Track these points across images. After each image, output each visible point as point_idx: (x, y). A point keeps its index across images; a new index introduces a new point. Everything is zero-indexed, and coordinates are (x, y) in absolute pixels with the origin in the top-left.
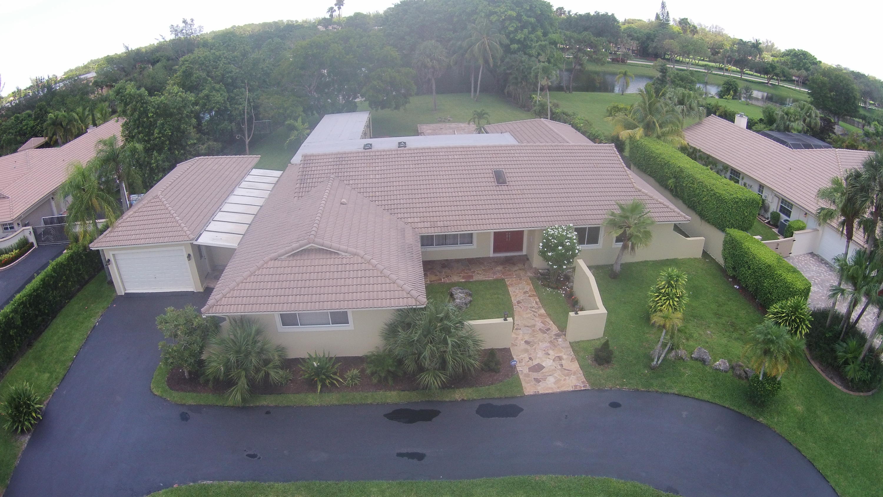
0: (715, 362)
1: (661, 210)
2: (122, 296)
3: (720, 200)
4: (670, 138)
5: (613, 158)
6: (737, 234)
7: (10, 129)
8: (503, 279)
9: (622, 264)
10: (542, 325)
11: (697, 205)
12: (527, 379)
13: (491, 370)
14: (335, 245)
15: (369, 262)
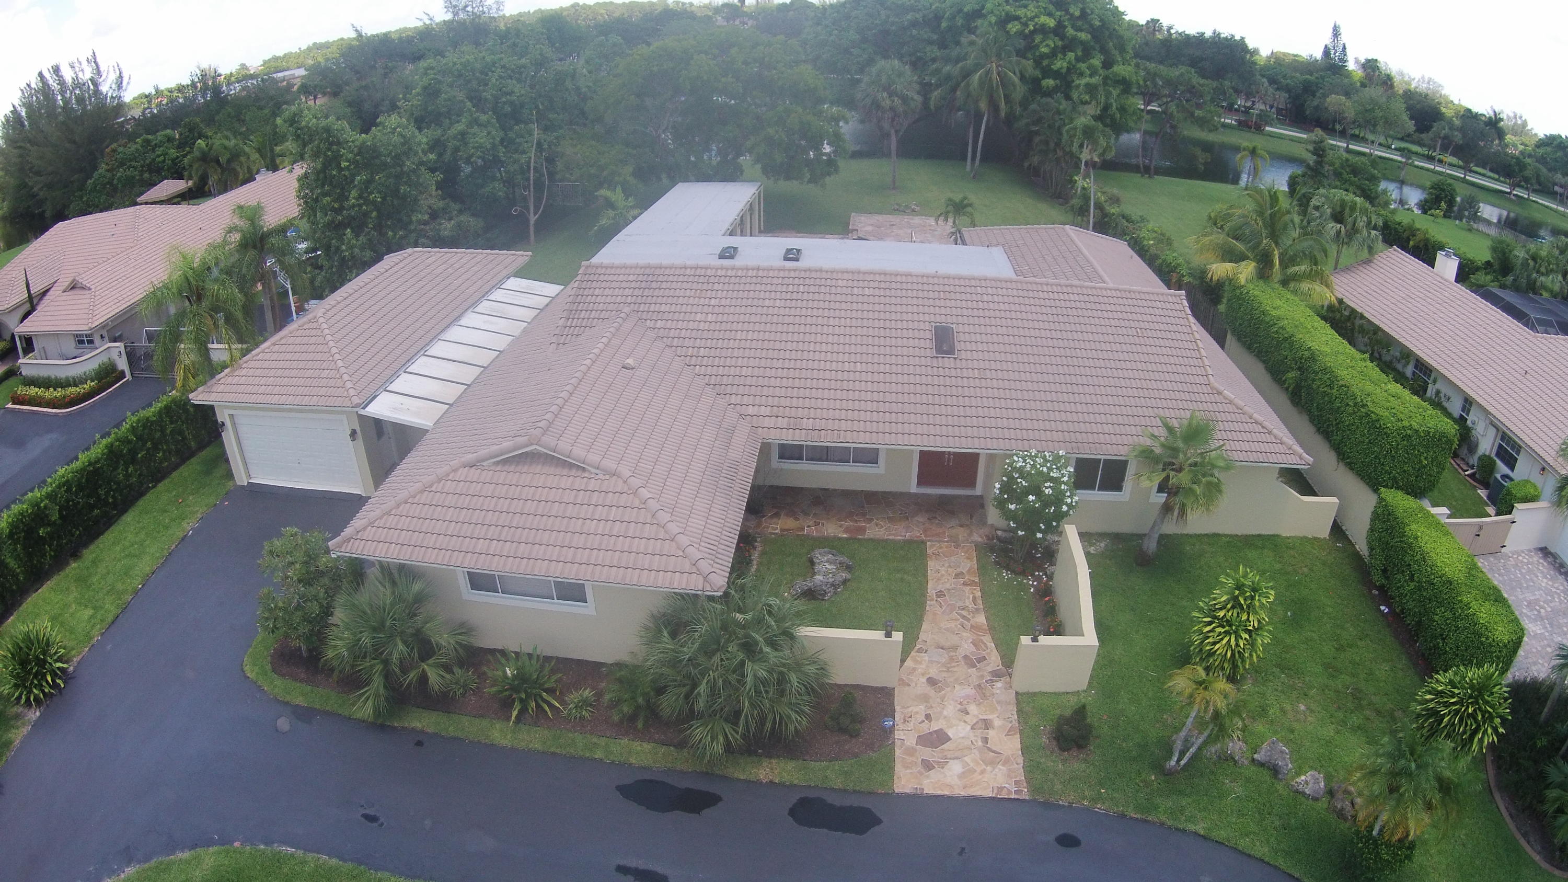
0: (1299, 774)
1: (1255, 437)
2: (243, 487)
3: (1375, 426)
4: (1305, 286)
5: (1178, 321)
6: (1399, 500)
7: (131, 160)
8: (923, 543)
9: (1162, 537)
10: (973, 649)
11: (1332, 431)
12: (909, 759)
13: (843, 730)
14: (579, 452)
15: (635, 493)
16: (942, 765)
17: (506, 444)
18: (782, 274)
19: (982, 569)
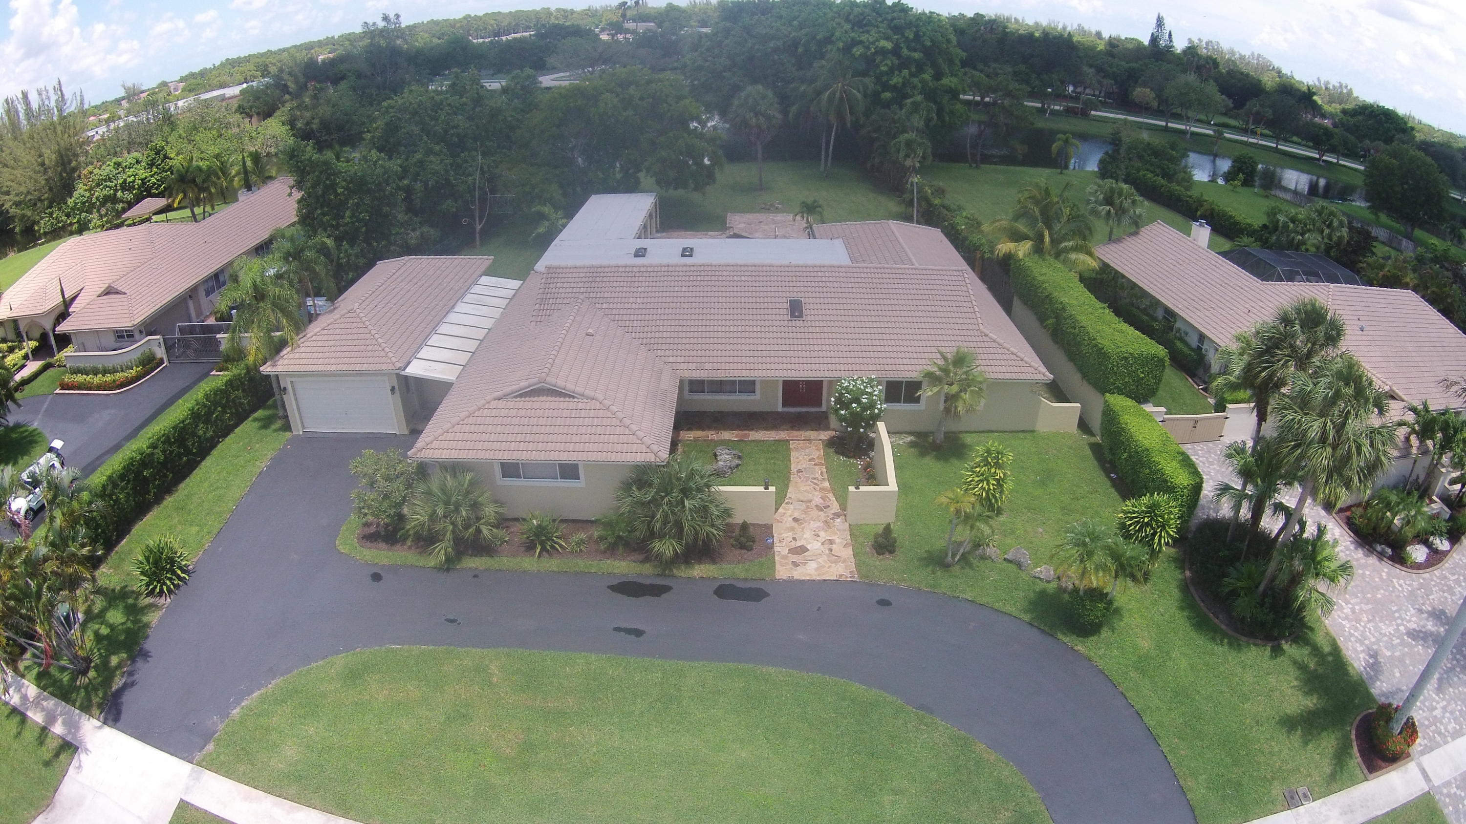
0: (1035, 567)
1: (1011, 363)
2: (300, 435)
4: (1072, 256)
5: (959, 288)
6: (1119, 402)
8: (788, 441)
10: (821, 501)
12: (784, 561)
13: (742, 547)
14: (570, 386)
15: (608, 409)
16: (805, 564)
17: (523, 384)
18: (684, 269)
19: (826, 455)
